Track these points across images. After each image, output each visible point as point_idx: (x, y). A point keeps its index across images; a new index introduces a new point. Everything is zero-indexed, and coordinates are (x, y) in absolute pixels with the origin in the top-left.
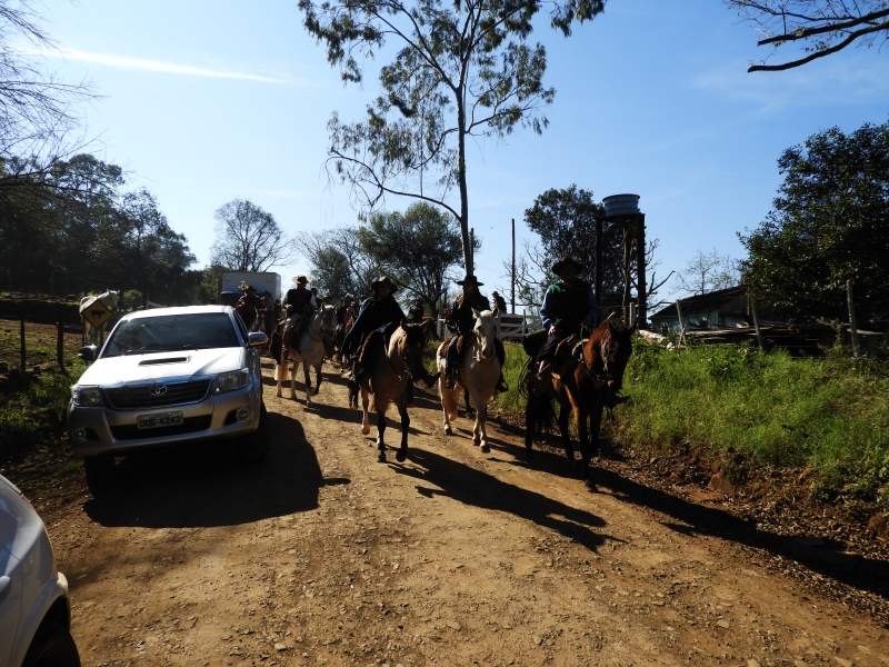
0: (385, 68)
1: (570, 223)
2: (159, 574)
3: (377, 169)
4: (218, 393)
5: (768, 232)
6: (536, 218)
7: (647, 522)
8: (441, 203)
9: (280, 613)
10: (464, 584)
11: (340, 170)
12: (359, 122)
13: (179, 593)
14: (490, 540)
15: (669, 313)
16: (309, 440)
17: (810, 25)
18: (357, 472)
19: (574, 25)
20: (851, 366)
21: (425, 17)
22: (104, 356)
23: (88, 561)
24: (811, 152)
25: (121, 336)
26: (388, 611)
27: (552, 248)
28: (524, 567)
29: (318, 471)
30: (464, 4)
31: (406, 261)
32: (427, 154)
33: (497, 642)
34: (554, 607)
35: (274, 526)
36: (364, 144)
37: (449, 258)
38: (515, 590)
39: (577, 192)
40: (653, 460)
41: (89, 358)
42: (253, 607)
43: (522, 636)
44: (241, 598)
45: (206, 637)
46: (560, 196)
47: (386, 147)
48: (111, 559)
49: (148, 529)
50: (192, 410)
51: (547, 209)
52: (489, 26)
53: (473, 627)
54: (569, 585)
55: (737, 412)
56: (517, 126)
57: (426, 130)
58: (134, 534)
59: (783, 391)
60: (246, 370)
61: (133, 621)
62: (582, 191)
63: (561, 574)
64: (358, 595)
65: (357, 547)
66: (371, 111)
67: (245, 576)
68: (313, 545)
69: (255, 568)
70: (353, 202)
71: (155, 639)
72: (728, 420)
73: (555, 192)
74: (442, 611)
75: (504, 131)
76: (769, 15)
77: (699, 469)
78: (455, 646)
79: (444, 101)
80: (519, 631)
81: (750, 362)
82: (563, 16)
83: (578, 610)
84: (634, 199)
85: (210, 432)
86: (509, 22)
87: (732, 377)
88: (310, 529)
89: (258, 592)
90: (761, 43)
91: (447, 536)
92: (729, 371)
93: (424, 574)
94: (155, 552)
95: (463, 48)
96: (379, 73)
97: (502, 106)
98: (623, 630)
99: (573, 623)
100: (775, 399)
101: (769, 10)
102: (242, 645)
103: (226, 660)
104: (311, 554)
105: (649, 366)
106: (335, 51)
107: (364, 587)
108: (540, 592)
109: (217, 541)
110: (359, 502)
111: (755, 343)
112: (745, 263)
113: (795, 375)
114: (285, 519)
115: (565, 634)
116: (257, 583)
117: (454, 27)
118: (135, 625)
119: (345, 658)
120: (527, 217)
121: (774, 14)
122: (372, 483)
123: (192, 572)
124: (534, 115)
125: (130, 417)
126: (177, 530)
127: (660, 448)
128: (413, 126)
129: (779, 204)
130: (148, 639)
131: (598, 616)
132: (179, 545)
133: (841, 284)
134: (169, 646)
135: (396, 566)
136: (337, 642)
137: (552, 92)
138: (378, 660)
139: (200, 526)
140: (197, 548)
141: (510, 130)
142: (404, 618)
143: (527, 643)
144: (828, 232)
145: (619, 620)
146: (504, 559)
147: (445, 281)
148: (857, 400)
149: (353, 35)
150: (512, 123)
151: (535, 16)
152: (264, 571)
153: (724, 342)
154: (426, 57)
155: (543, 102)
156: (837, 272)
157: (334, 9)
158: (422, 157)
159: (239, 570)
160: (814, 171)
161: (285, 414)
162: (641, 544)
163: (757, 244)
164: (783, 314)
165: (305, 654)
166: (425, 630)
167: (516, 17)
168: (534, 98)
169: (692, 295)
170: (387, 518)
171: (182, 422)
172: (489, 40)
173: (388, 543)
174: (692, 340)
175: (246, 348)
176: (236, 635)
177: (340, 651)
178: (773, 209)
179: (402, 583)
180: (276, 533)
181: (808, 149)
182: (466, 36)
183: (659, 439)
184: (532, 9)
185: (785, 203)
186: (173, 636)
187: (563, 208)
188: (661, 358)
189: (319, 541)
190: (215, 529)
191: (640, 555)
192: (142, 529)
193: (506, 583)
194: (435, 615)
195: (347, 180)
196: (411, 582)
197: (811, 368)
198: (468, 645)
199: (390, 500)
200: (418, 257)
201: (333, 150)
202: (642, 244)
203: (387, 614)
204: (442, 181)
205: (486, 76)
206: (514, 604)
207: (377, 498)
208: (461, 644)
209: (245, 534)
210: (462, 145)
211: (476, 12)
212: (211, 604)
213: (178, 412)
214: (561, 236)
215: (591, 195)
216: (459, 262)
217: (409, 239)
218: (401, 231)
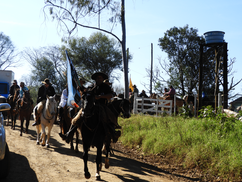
1: (185, 47)
3: (73, 14)
6: (165, 44)
8: (111, 33)
11: (51, 13)
16: (32, 167)
27: (174, 61)
31: (88, 66)
32: (102, 4)
37: (114, 65)
39: (189, 29)
46: (179, 31)
51: (172, 38)
62: (192, 29)
70: (59, 31)
73: (177, 29)
84: (221, 34)
105: (229, 129)
120: (160, 43)
127: (234, 176)
147: (111, 78)
158: (99, 6)
161: (17, 152)
183: (233, 171)
187: (181, 38)
188: (236, 125)
195: (55, 18)
200: (96, 64)
202: (226, 60)
204: (111, 20)
214: (179, 54)
215: (197, 31)
216: (119, 67)
217: (91, 54)
218: (86, 49)
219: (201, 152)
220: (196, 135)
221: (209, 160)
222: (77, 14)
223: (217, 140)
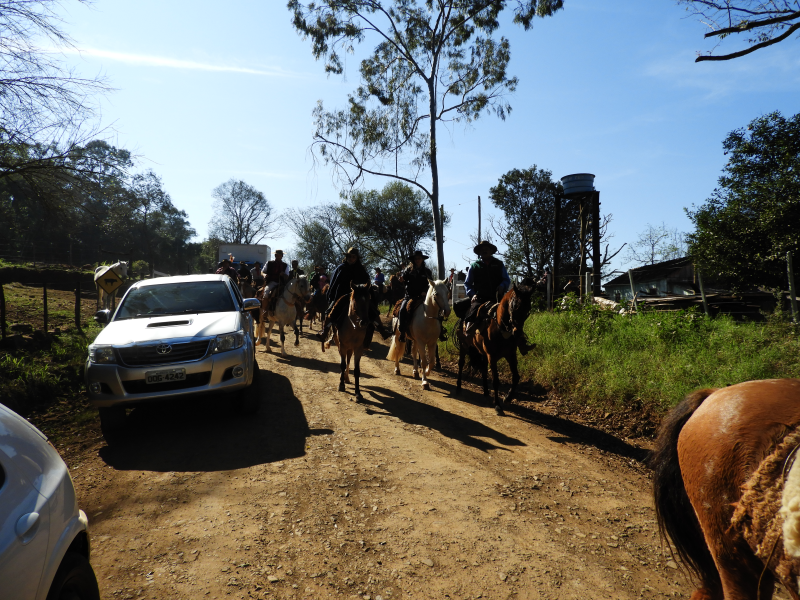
0: (364, 62)
1: (531, 200)
2: (165, 512)
3: (358, 154)
4: (216, 353)
5: (714, 208)
6: (499, 196)
7: (602, 471)
8: (415, 183)
9: (273, 549)
10: (436, 525)
11: (324, 152)
12: (341, 110)
13: (183, 529)
14: (459, 486)
15: (622, 281)
16: (296, 395)
17: (753, 18)
18: (339, 423)
19: (536, 20)
20: (790, 330)
21: (401, 15)
22: (117, 319)
23: (103, 500)
24: (753, 136)
25: (131, 301)
26: (368, 548)
27: (515, 222)
28: (490, 510)
29: (305, 423)
30: (435, 2)
31: (382, 235)
32: (402, 138)
33: (466, 578)
34: (517, 547)
35: (266, 471)
36: (346, 130)
37: (421, 232)
38: (483, 532)
39: (537, 171)
40: (607, 415)
41: (104, 321)
42: (248, 543)
43: (489, 573)
44: (237, 534)
45: (207, 569)
46: (521, 176)
47: (365, 133)
48: (124, 498)
49: (155, 473)
50: (193, 367)
51: (510, 187)
52: (458, 22)
53: (445, 563)
54: (531, 527)
55: (685, 372)
56: (483, 112)
57: (401, 116)
58: (143, 477)
59: (727, 353)
60: (241, 332)
61: (143, 554)
62: (542, 171)
63: (523, 517)
64: (341, 533)
65: (340, 491)
66: (352, 100)
67: (241, 515)
68: (301, 488)
69: (250, 508)
70: (335, 181)
71: (163, 570)
72: (676, 379)
73: (518, 172)
74: (416, 549)
75: (472, 117)
76: (715, 9)
77: (649, 423)
78: (429, 581)
79: (418, 90)
80: (486, 568)
81: (696, 326)
82: (525, 13)
83: (539, 550)
84: (589, 178)
85: (209, 387)
86: (478, 19)
87: (680, 340)
88: (298, 474)
89: (253, 529)
90: (707, 35)
91: (420, 481)
92: (677, 335)
93: (400, 516)
94: (162, 493)
95: (435, 44)
96: (358, 65)
97: (469, 95)
98: (581, 568)
99: (535, 562)
100: (720, 360)
101: (715, 5)
102: (239, 576)
103: (225, 589)
104: (299, 496)
105: (603, 329)
106: (319, 46)
107: (346, 527)
108: (505, 534)
109: (216, 484)
110: (341, 450)
111: (701, 309)
112: (693, 236)
113: (739, 338)
114: (276, 465)
115: (528, 571)
116: (252, 521)
117: (426, 24)
118: (144, 558)
119: (330, 590)
120: (491, 195)
121: (720, 8)
122: (353, 434)
123: (195, 511)
124: (498, 103)
125: (139, 374)
126: (181, 474)
127: (613, 404)
128: (390, 113)
129: (724, 182)
130: (156, 570)
131: (558, 555)
132: (182, 487)
133: (782, 255)
134: (175, 576)
135: (375, 508)
136: (322, 576)
137: (515, 81)
138: (360, 592)
139: (201, 470)
140: (198, 490)
141: (477, 115)
142: (382, 555)
143: (493, 579)
144: (769, 207)
145: (577, 559)
146: (472, 503)
148: (796, 362)
149: (335, 32)
150: (478, 110)
151: (500, 13)
152: (258, 511)
153: (672, 308)
154: (401, 51)
155: (507, 90)
156: (778, 244)
157: (319, 8)
158: (397, 140)
159: (236, 509)
160: (756, 151)
162: (596, 492)
163: (703, 219)
164: (727, 282)
165: (294, 586)
166: (402, 566)
167: (483, 14)
168: (499, 87)
169: (643, 265)
170: (367, 465)
171: (184, 378)
172: (458, 35)
173: (367, 487)
174: (643, 306)
175: (241, 312)
176: (233, 568)
177: (326, 583)
178: (718, 187)
179: (379, 524)
180: (268, 477)
181: (751, 132)
182: (437, 32)
183: (612, 396)
184: (498, 7)
185: (729, 181)
186: (178, 567)
187: (525, 186)
188: (615, 322)
189: (306, 485)
190: (214, 473)
191: (596, 501)
192: (150, 472)
193: (474, 525)
194: (410, 552)
195: (330, 162)
196: (388, 522)
197: (753, 332)
198: (440, 580)
199: (370, 449)
200: (393, 230)
201: (317, 135)
202: (596, 218)
203: (367, 551)
204: (417, 162)
205: (456, 67)
206: (481, 543)
207: (357, 447)
208: (434, 579)
209: (241, 478)
210: (433, 130)
211: (446, 10)
212: (211, 540)
213: (181, 369)
214: (522, 211)
215: (550, 174)
216: (430, 235)
217: (385, 215)
218: (378, 208)
219: (559, 367)
220: (551, 339)
221: (572, 379)
222: (363, 152)
223: (584, 347)
